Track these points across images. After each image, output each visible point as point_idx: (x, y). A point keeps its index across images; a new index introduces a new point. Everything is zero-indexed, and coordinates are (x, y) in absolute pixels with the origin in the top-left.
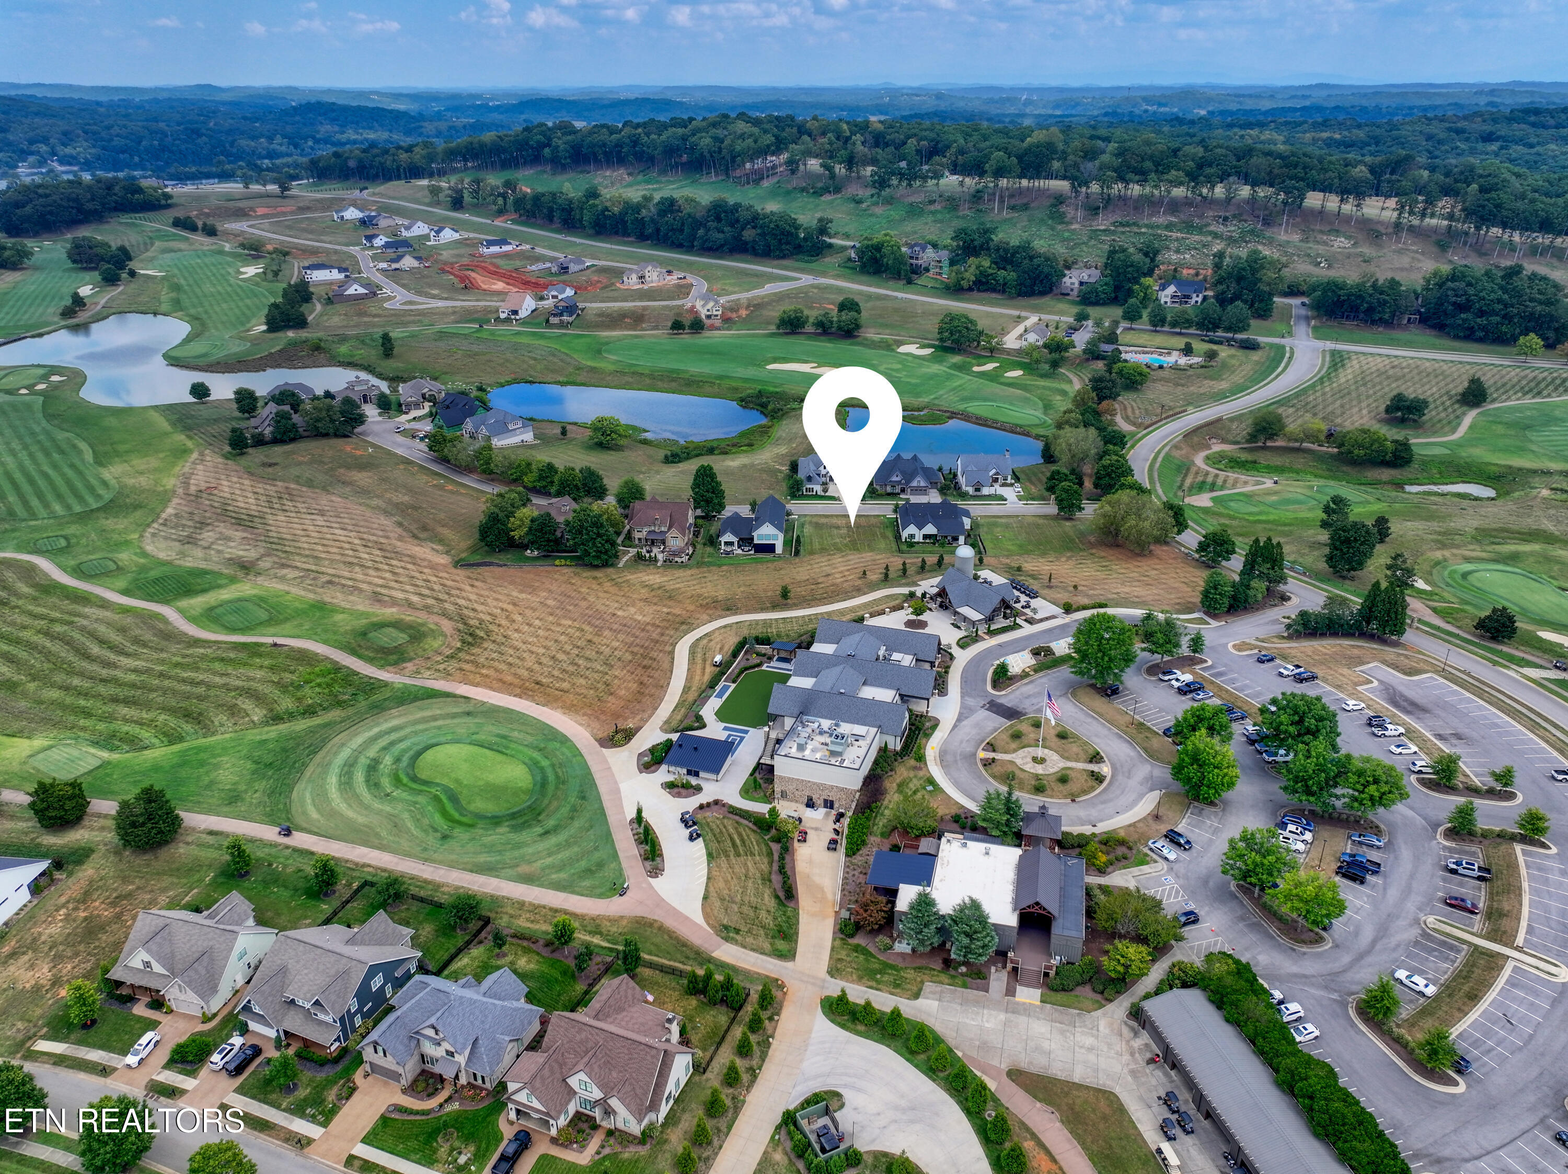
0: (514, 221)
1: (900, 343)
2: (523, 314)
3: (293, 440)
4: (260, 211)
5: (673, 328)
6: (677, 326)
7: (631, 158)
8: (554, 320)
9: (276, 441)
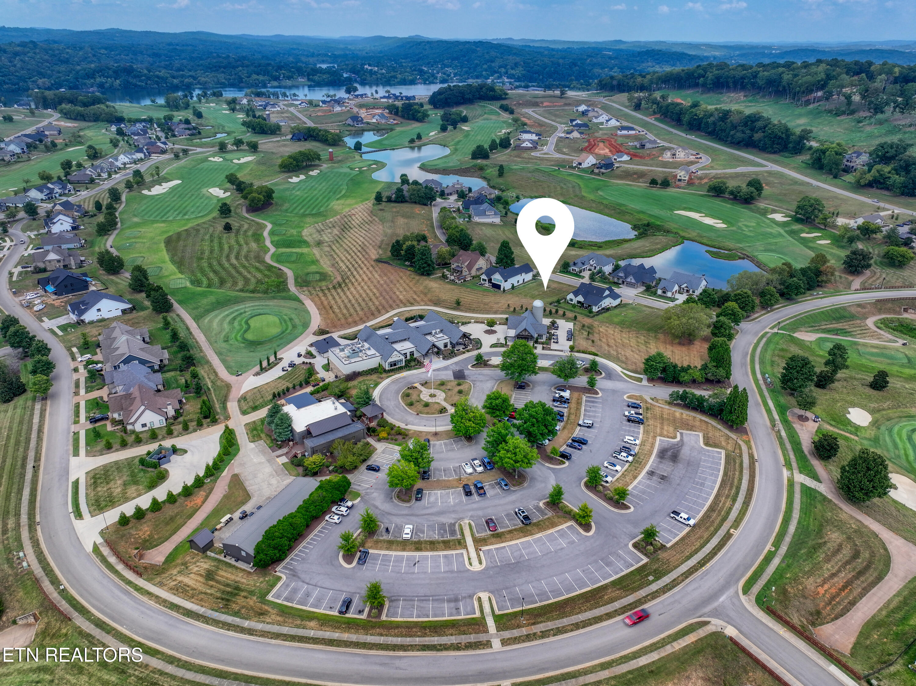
0: (656, 119)
1: (774, 211)
2: (585, 165)
3: (402, 202)
4: (545, 104)
5: (650, 183)
6: (653, 182)
7: (749, 86)
8: (596, 171)
9: (395, 202)
